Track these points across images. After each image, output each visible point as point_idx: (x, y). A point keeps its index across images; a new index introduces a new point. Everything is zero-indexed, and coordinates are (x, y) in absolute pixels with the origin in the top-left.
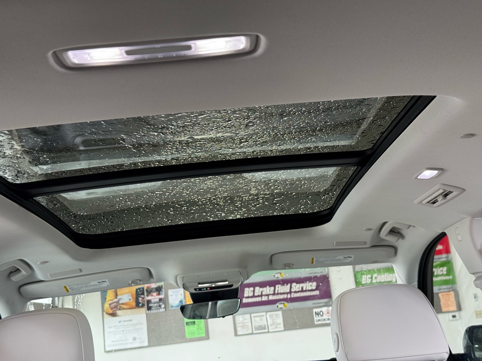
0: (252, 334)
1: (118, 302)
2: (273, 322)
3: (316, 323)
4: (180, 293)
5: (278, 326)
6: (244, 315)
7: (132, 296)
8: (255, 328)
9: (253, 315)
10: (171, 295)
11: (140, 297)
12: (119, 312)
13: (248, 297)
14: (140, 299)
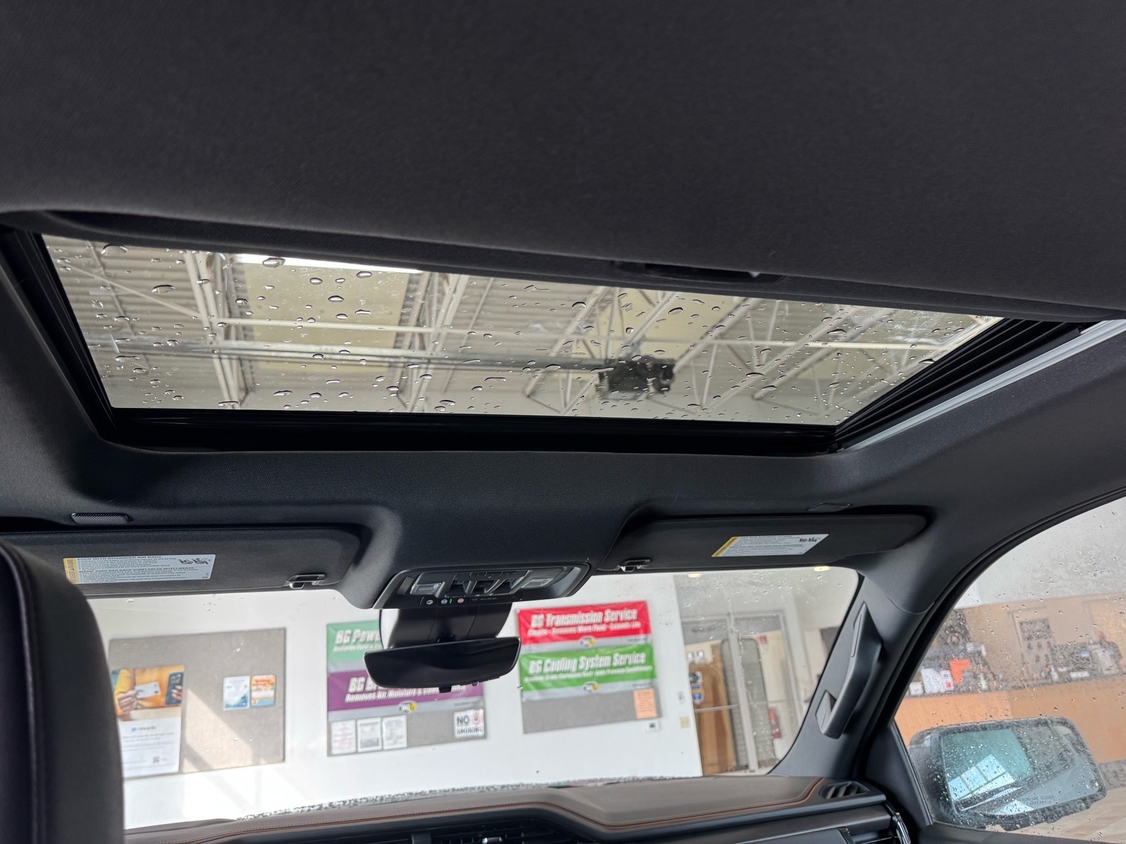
0: (356, 752)
1: (135, 696)
2: (392, 734)
3: (457, 735)
4: (244, 684)
6: (345, 722)
7: (161, 686)
8: (361, 743)
9: (360, 722)
10: (228, 687)
11: (174, 688)
12: (134, 714)
13: (355, 693)
14: (175, 691)
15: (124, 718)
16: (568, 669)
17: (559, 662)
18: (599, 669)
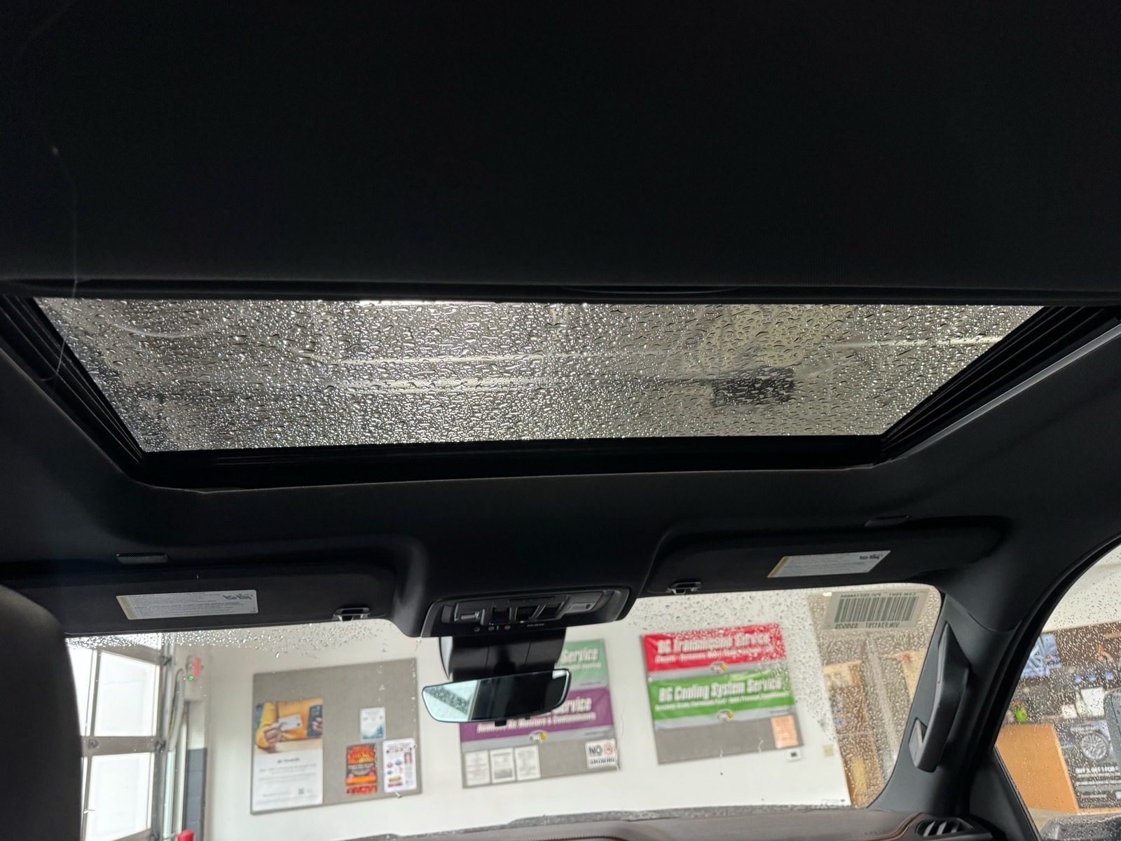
0: (491, 784)
2: (524, 764)
5: (532, 771)
6: (478, 753)
7: (303, 718)
8: (495, 774)
9: (493, 752)
10: (365, 719)
11: (314, 720)
14: (315, 723)
15: (270, 750)
16: (700, 696)
17: (690, 689)
18: (733, 696)
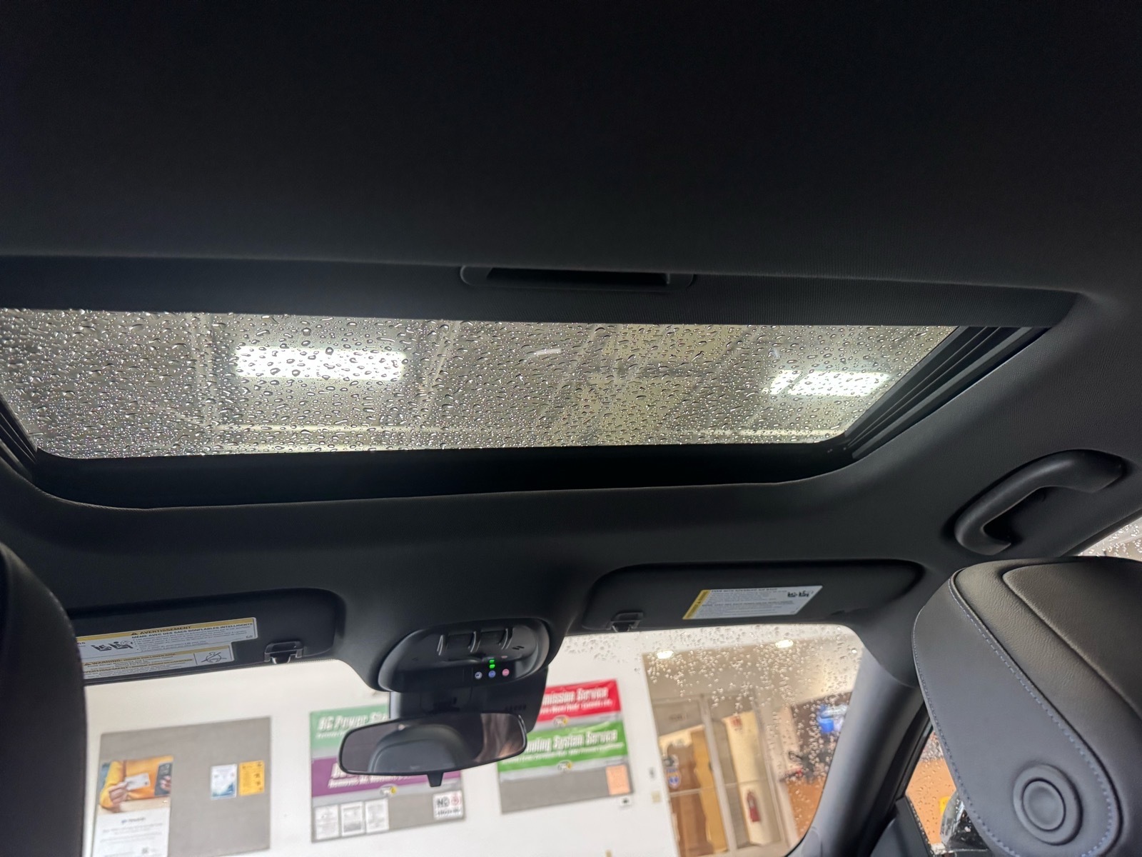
0: (340, 837)
1: (124, 788)
2: (374, 818)
3: (438, 817)
4: (232, 772)
5: (381, 824)
6: (328, 807)
7: (151, 777)
8: (345, 827)
9: (343, 807)
10: (216, 777)
11: (164, 779)
13: (338, 778)
14: (164, 782)
15: (115, 810)
16: (544, 749)
18: (573, 748)
